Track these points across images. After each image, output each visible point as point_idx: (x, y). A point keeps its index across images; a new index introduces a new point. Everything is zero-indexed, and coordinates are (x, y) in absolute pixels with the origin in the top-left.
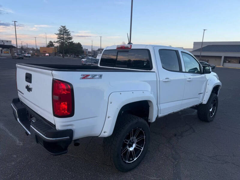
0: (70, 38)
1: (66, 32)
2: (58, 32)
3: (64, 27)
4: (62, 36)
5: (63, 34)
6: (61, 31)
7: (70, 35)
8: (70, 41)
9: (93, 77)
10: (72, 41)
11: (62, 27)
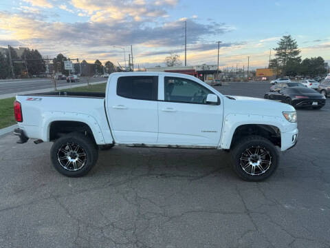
0: (296, 53)
1: (290, 45)
2: (278, 46)
3: (288, 37)
4: (283, 51)
5: (285, 49)
6: (282, 43)
7: (296, 48)
8: (296, 57)
9: (35, 99)
10: (299, 56)
11: (285, 37)
